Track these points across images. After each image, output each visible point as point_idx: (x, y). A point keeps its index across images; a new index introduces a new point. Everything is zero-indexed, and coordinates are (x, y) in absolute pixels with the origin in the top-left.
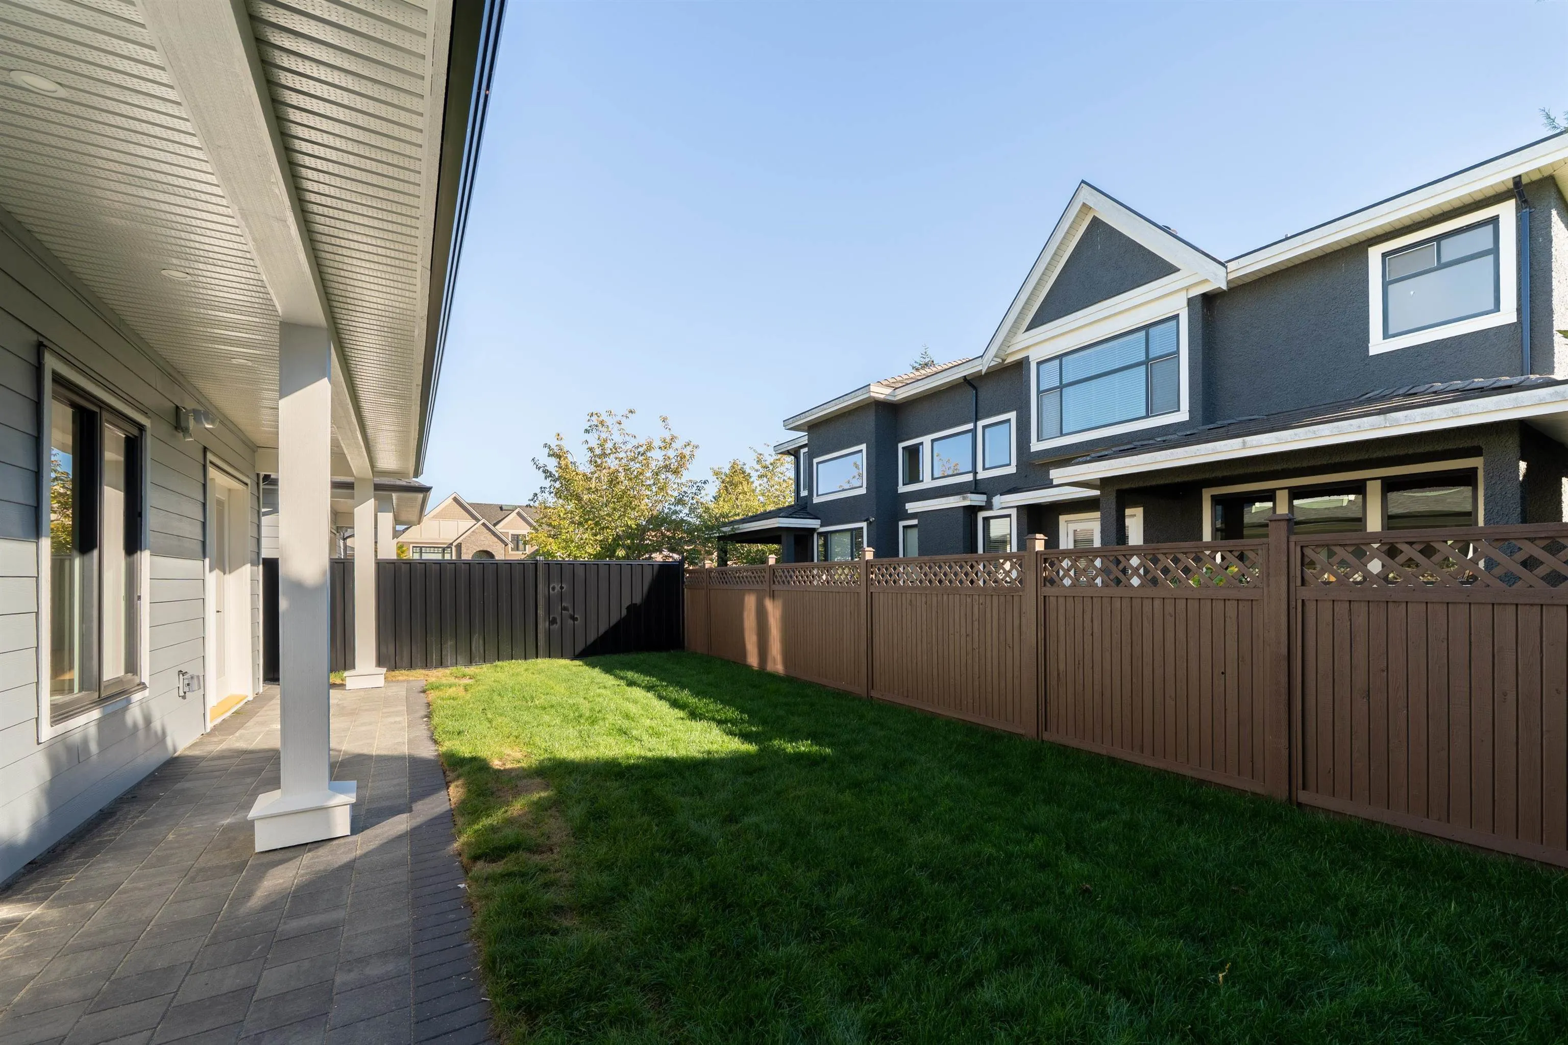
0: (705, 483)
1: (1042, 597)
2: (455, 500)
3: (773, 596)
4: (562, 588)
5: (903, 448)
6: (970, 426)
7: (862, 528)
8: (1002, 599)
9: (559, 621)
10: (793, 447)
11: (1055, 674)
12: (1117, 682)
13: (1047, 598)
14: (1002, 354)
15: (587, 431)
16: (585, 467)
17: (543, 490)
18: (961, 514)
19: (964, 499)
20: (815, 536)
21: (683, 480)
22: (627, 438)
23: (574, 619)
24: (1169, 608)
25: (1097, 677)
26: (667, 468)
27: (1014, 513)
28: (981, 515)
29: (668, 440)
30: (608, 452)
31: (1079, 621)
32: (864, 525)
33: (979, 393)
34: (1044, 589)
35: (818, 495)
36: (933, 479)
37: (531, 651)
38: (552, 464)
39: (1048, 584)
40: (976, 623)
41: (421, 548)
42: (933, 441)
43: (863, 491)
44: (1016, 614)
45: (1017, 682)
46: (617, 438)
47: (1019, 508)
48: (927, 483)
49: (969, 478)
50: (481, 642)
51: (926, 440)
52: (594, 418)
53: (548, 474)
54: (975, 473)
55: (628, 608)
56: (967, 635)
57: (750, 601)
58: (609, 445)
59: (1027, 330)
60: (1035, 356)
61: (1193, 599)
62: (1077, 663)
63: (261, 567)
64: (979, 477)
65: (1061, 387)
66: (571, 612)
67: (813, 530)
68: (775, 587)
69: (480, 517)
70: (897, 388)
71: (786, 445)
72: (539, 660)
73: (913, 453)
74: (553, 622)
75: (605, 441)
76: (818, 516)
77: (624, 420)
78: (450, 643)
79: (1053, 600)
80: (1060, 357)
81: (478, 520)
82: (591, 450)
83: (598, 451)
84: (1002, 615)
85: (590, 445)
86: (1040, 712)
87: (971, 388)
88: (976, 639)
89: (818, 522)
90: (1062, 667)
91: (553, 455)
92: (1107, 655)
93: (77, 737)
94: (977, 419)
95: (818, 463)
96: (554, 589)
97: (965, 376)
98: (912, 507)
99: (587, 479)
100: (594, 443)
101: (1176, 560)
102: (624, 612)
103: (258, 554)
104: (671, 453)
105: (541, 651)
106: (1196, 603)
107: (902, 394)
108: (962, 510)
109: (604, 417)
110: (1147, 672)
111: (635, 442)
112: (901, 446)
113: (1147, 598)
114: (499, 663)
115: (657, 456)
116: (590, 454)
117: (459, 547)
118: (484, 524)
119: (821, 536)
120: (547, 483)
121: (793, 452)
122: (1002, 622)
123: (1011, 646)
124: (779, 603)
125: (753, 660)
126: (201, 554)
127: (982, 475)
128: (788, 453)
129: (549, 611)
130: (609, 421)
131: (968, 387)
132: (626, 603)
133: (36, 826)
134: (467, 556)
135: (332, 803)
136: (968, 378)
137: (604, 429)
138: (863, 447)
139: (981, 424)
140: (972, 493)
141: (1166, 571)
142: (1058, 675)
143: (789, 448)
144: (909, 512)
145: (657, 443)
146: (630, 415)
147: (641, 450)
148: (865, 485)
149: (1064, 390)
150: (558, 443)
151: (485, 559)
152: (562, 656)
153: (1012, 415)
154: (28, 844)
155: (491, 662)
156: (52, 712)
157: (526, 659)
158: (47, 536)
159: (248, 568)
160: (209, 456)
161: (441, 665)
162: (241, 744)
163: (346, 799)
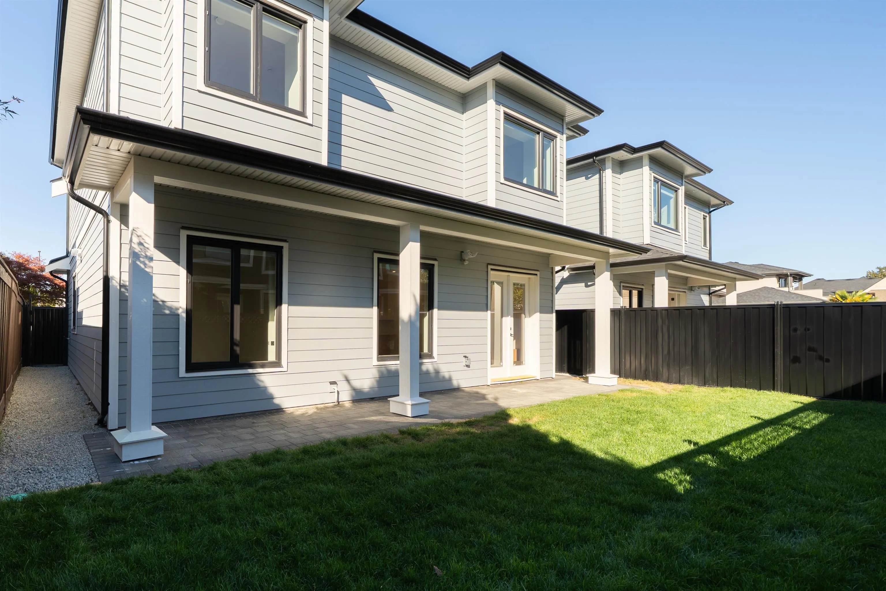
4: (807, 329)
9: (802, 360)
23: (824, 360)
37: (765, 385)
63: (554, 315)
66: (819, 353)
74: (795, 360)
96: (795, 330)
103: (552, 307)
126: (485, 309)
129: (789, 349)
133: (371, 388)
154: (367, 393)
155: (723, 386)
156: (378, 358)
157: (760, 389)
158: (375, 306)
159: (538, 315)
160: (490, 267)
161: (680, 382)
162: (483, 391)
163: (410, 402)
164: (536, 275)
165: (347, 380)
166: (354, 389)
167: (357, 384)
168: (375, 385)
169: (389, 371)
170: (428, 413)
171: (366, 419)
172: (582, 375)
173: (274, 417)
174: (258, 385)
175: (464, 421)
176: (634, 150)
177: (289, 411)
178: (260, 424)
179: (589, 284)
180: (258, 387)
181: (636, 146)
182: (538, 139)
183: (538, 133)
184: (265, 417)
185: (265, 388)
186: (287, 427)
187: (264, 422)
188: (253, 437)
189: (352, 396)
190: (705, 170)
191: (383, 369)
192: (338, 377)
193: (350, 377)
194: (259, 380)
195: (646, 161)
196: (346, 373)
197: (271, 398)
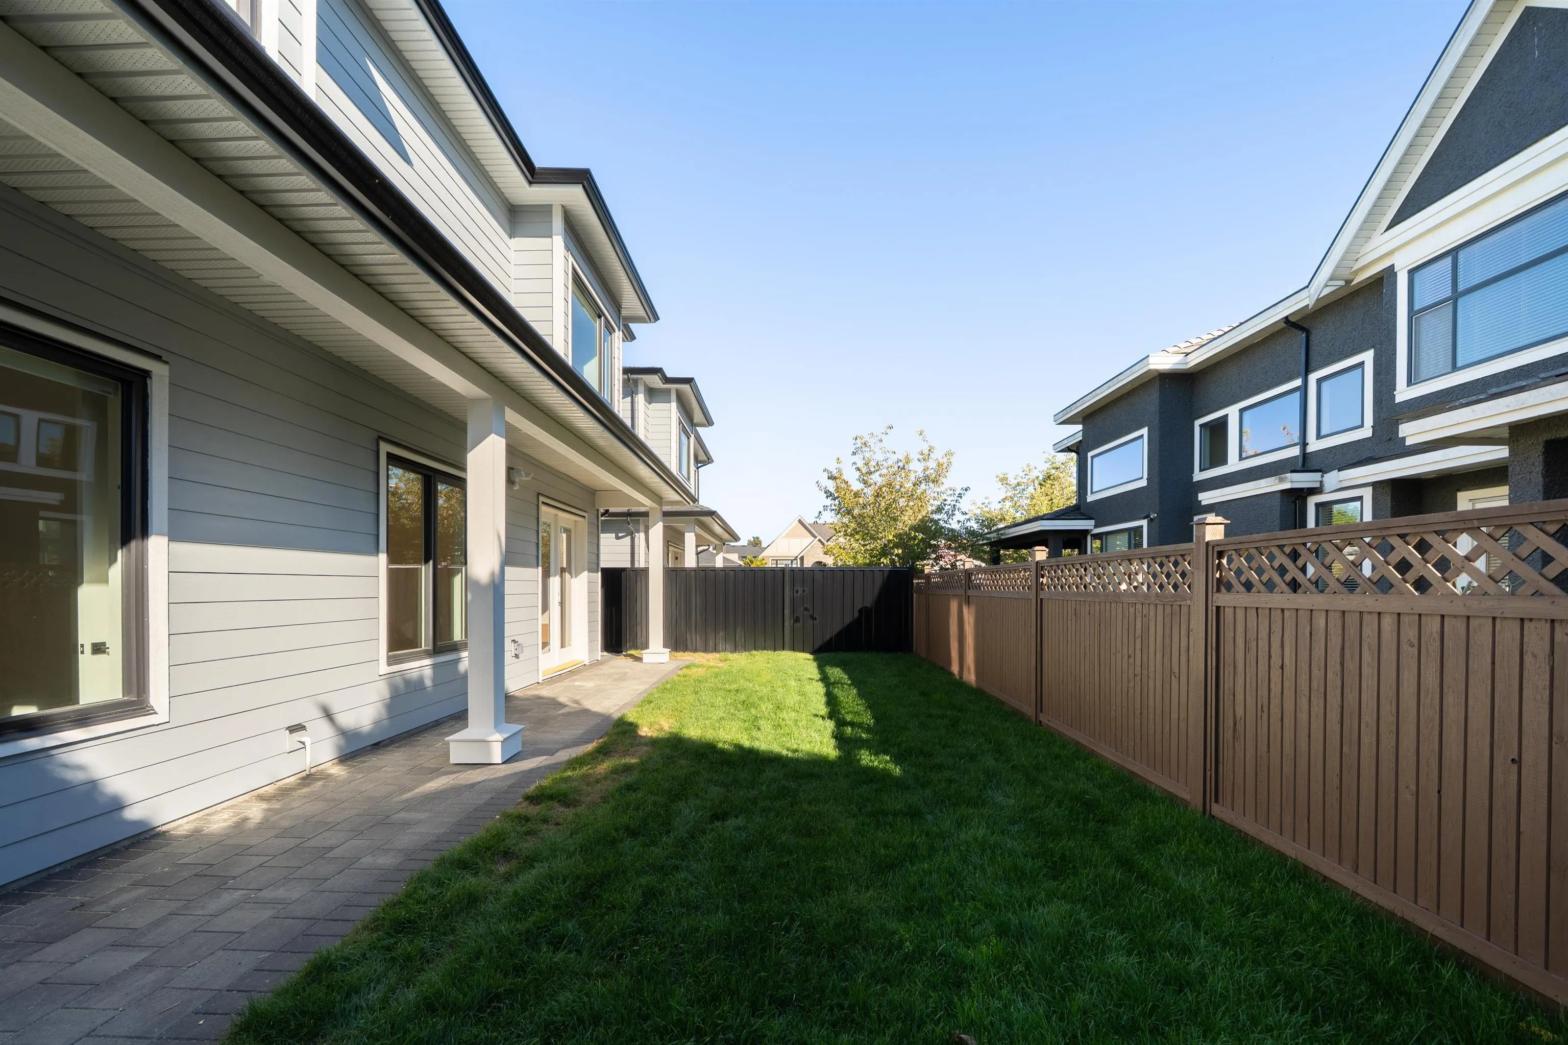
0: (966, 490)
1: (1214, 608)
2: (800, 521)
3: (968, 603)
4: (804, 591)
5: (1201, 426)
6: (1298, 382)
7: (1142, 527)
8: (1168, 608)
9: (801, 619)
10: (1074, 442)
11: (1230, 723)
12: (1317, 746)
13: (1222, 609)
14: (1346, 273)
15: (854, 453)
16: (856, 486)
17: (825, 508)
18: (1277, 500)
19: (1281, 481)
20: (1089, 538)
21: (942, 488)
22: (888, 455)
23: (813, 618)
24: (1410, 633)
25: (1288, 734)
26: (927, 479)
27: (1367, 493)
28: (1312, 501)
29: (926, 452)
30: (872, 469)
31: (1263, 644)
32: (1144, 523)
33: (1313, 338)
34: (1216, 595)
35: (1092, 493)
36: (1241, 459)
37: (778, 645)
38: (831, 486)
39: (1223, 589)
40: (1138, 641)
41: (777, 560)
42: (1242, 411)
43: (1143, 483)
44: (1184, 632)
45: (1183, 725)
46: (879, 457)
47: (1376, 485)
48: (1234, 464)
49: (1295, 451)
50: (743, 632)
51: (1232, 412)
52: (859, 441)
53: (829, 494)
54: (1304, 444)
55: (860, 611)
56: (1129, 656)
57: (954, 605)
58: (873, 463)
59: (1390, 227)
60: (1403, 264)
61: (1455, 616)
62: (1259, 706)
63: (600, 573)
64: (1311, 449)
65: (1456, 297)
66: (811, 612)
67: (1085, 532)
68: (970, 593)
69: (816, 534)
70: (1189, 353)
71: (1066, 441)
72: (784, 653)
73: (1218, 430)
74: (797, 620)
75: (870, 461)
76: (1092, 516)
77: (884, 437)
78: (722, 634)
79: (1229, 613)
80: (1454, 252)
81: (815, 537)
82: (858, 469)
83: (864, 471)
84: (1168, 632)
85: (858, 466)
86: (1208, 773)
87: (1299, 332)
88: (1138, 662)
89: (1092, 522)
90: (1240, 712)
91: (832, 478)
92: (1304, 702)
93: (414, 675)
94: (1308, 371)
95: (1093, 457)
96: (797, 592)
97: (1286, 318)
98: (1206, 498)
99: (857, 495)
100: (860, 464)
101: (1423, 547)
102: (856, 614)
103: (598, 564)
104: (932, 464)
105: (787, 644)
106: (1461, 626)
107: (1195, 360)
108: (1279, 495)
109: (867, 438)
110: (1368, 739)
111: (894, 458)
112: (1198, 423)
113: (1370, 613)
114: (754, 652)
115: (916, 468)
116: (858, 473)
117: (802, 559)
118: (820, 540)
119: (1095, 539)
120: (829, 502)
121: (1075, 449)
122: (1167, 640)
123: (1177, 675)
124: (973, 609)
125: (955, 669)
126: (535, 564)
127: (1314, 445)
128: (1069, 449)
129: (793, 610)
130: (871, 442)
131: (1294, 330)
132: (858, 606)
133: (377, 723)
134: (808, 564)
135: (490, 739)
136: (1292, 319)
137: (867, 449)
138: (1144, 431)
139: (1313, 377)
140: (1293, 471)
141: (1404, 566)
142: (1235, 724)
143: (1068, 445)
144: (1203, 503)
145: (914, 456)
146: (889, 431)
147: (901, 464)
148: (1146, 476)
149: (1460, 302)
150: (838, 466)
151: (821, 568)
152: (803, 651)
153: (1368, 357)
154: (370, 734)
155: (749, 650)
156: (389, 658)
157: (775, 650)
158: (383, 552)
159: (585, 574)
160: (542, 499)
161: (715, 650)
162: (545, 692)
163: (499, 737)
164: (584, 517)
165: (328, 715)
166: (344, 733)
167: (347, 720)
168: (384, 714)
169: (408, 682)
170: (520, 749)
171: (417, 790)
172: (622, 652)
173: (140, 860)
174: (63, 781)
175: (590, 747)
176: (667, 380)
177: (183, 827)
178: (113, 903)
179: (620, 535)
180: (64, 788)
181: (669, 375)
182: (598, 324)
183: (600, 317)
184: (108, 872)
185: (93, 785)
186: (234, 878)
187: (121, 891)
188: (139, 956)
189: (340, 748)
190: (710, 423)
191: (398, 680)
192: (308, 713)
193: (335, 708)
194: (66, 766)
195: (674, 396)
196: (326, 699)
197: (117, 805)
